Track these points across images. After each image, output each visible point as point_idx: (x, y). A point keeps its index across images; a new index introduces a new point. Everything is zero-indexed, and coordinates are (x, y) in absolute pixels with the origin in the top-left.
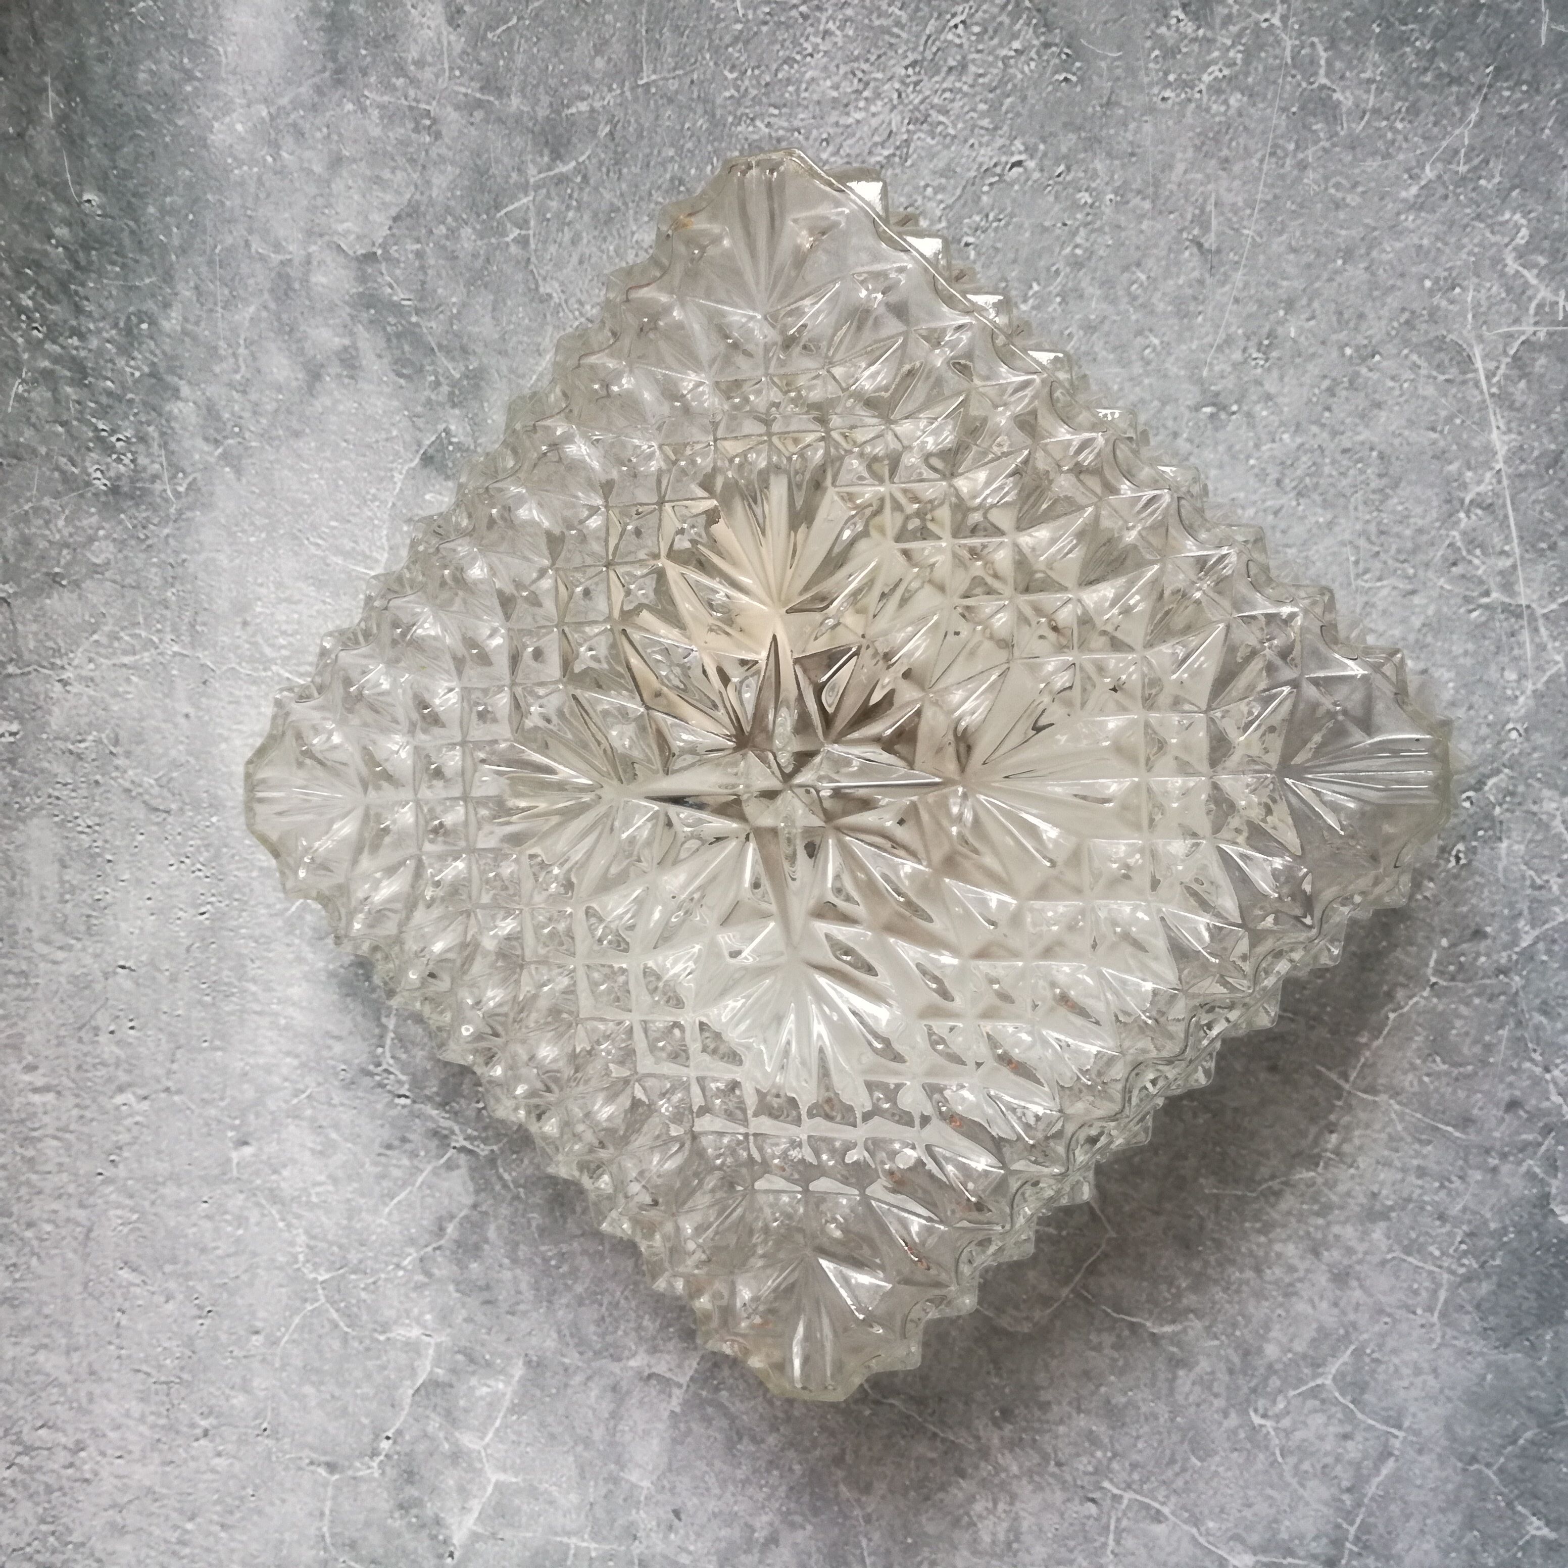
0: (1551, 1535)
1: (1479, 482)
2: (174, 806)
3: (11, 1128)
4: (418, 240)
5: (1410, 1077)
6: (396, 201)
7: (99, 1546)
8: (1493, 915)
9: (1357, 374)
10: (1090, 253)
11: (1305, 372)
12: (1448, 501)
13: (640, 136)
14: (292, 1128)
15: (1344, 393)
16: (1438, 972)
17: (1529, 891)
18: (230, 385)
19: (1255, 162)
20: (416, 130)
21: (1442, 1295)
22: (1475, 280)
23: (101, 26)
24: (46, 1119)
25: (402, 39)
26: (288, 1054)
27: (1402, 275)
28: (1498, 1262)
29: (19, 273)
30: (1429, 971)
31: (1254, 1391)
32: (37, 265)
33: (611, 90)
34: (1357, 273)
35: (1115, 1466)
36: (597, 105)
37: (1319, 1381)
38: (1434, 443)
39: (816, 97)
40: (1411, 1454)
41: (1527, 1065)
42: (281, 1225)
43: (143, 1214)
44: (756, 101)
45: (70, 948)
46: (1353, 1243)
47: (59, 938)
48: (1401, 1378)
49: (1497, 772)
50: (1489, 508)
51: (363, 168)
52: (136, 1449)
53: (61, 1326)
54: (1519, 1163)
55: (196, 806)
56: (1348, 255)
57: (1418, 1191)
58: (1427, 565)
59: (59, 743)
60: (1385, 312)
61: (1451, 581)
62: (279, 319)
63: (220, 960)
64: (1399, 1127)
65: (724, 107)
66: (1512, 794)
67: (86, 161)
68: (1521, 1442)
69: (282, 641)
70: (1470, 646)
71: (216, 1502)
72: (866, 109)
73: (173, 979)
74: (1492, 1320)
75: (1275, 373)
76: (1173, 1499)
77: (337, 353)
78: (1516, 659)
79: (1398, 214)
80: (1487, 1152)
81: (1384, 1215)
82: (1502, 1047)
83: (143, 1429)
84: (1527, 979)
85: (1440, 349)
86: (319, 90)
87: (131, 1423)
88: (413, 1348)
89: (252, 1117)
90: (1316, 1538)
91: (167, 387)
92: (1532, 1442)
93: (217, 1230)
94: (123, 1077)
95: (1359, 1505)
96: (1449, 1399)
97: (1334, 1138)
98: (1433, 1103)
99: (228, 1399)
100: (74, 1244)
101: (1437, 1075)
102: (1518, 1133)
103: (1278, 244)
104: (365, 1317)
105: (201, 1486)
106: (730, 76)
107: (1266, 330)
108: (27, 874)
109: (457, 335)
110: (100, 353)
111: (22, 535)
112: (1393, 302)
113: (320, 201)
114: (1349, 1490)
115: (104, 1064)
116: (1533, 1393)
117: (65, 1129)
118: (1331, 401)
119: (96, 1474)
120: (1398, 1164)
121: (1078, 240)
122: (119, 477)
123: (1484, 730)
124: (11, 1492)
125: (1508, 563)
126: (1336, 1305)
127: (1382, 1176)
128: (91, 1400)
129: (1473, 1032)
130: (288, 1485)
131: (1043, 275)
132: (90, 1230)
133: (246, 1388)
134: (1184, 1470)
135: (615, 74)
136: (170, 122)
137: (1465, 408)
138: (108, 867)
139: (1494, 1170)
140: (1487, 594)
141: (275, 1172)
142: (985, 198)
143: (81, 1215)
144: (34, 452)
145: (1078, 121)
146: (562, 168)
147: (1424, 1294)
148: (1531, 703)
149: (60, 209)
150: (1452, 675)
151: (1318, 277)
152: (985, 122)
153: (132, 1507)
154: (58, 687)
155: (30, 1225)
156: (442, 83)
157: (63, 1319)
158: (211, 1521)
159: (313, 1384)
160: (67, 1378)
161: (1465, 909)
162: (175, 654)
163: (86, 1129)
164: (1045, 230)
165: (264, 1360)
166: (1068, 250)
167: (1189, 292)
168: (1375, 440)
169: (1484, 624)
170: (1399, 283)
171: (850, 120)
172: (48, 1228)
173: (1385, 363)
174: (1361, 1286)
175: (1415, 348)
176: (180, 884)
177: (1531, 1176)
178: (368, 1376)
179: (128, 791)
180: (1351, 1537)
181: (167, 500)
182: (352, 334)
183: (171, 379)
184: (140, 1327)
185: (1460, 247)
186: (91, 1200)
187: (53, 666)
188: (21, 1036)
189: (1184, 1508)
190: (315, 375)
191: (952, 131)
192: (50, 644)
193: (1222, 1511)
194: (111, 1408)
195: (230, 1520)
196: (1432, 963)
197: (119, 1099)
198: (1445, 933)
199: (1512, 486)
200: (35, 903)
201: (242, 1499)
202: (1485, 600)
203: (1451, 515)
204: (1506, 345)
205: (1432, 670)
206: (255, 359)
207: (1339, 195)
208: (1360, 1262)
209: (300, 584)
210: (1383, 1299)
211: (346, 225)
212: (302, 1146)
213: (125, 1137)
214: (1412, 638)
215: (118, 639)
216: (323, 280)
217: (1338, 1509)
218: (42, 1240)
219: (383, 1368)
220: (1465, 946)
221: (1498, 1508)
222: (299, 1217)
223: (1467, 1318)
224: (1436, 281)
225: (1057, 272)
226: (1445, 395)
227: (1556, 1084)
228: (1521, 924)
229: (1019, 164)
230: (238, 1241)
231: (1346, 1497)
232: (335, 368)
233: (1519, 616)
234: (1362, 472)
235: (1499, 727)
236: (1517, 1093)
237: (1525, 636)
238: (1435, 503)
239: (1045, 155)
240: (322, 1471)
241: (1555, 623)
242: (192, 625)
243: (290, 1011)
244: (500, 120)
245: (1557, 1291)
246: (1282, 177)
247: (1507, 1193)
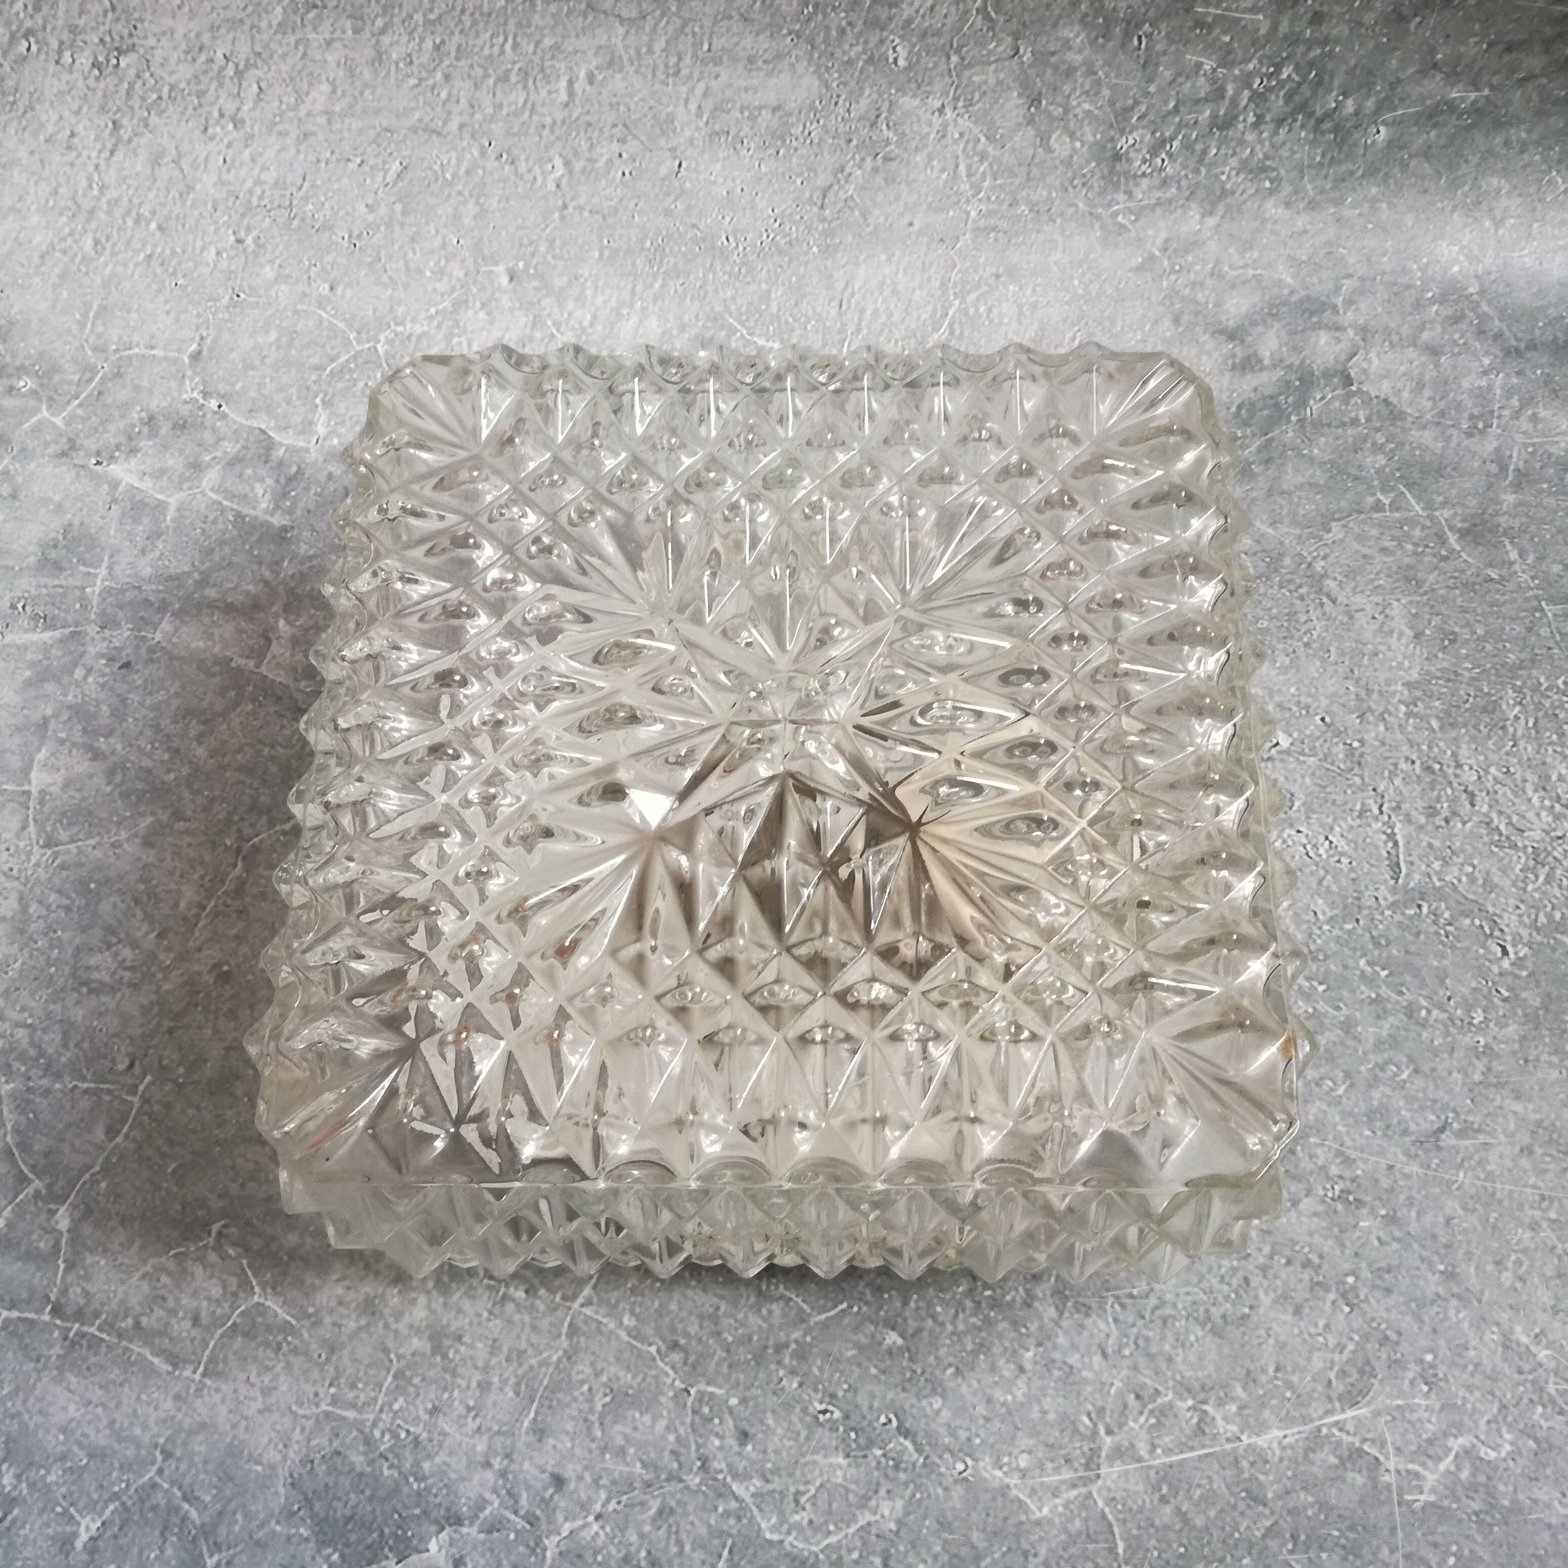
0: (79, 1544)
1: (1226, 1419)
2: (827, 212)
3: (536, 59)
4: (1368, 420)
5: (588, 1371)
6: (1403, 399)
7: (143, 141)
8: (765, 1452)
9: (1327, 1290)
10: (1423, 1024)
11: (1326, 1238)
12: (1203, 1387)
13: (1492, 605)
14: (524, 320)
15: (1306, 1277)
16: (701, 1395)
17: (792, 1489)
18: (1218, 263)
19: (1532, 1181)
20: (1472, 417)
21: (350, 1414)
22: (1438, 1406)
23: (1538, 143)
24: (543, 93)
25: (1556, 403)
26: (594, 317)
27: (1435, 1331)
28: (386, 1472)
29: (1311, 65)
30: (702, 1387)
31: (248, 1223)
32: (1319, 83)
33: (1533, 578)
34: (1433, 1285)
35: (169, 1087)
36: (1517, 567)
37: (257, 1289)
38: (1264, 1371)
39: (1549, 760)
40: (177, 1388)
41: (603, 1496)
42: (433, 311)
43: (450, 184)
44: (1539, 706)
45: (699, 115)
46: (407, 1319)
47: (708, 106)
48: (259, 1375)
49: (919, 1451)
50: (1200, 1430)
51: (1430, 373)
52: (231, 177)
53: (351, 106)
54: (495, 1491)
55: (829, 233)
56: (1450, 1275)
57: (464, 1384)
58: (1135, 1368)
59: (886, 105)
60: (1394, 1315)
61: (1120, 1394)
62: (1284, 304)
63: (684, 255)
64: (533, 1362)
65: (1530, 677)
66: (896, 1467)
67: (1414, 129)
68: (186, 1506)
69: (982, 309)
70: (1052, 1416)
71: (173, 252)
72: (1543, 807)
73: (667, 213)
74: (321, 1469)
75: (1320, 1208)
76: (131, 1146)
77: (1255, 354)
78: (1042, 1467)
79: (1498, 1324)
80: (508, 1456)
81: (438, 1349)
82: (623, 1468)
83: (249, 183)
84: (694, 1492)
85: (1362, 1372)
86: (1498, 336)
87: (256, 172)
88: (307, 427)
89: (536, 284)
90: (86, 1294)
91: (1214, 205)
92: (185, 1518)
93: (432, 252)
94: (578, 165)
95: (120, 1336)
96: (235, 1426)
97: (520, 1294)
98: (560, 1395)
99: (272, 262)
100: (426, 120)
101: (590, 1398)
102: (529, 1488)
103: (1452, 1206)
104: (339, 386)
105: (190, 237)
106: (1560, 682)
107: (1363, 1197)
108: (769, 75)
109: (1282, 455)
110: (1241, 142)
111: (1076, 69)
112: (1406, 1323)
113: (1395, 338)
114: (137, 1324)
115: (592, 147)
116: (239, 1516)
117: (533, 111)
118: (1298, 1263)
119: (212, 138)
120: (494, 1361)
121: (1435, 1013)
122: (1129, 160)
123: (963, 1435)
124: (203, 58)
125: (1143, 1453)
126: (340, 1303)
127: (480, 1345)
128: (280, 134)
129: (638, 1435)
130: (183, 317)
131: (1397, 980)
132: (439, 134)
133: (279, 279)
134: (163, 1156)
135: (1548, 582)
136: (1455, 207)
137: (1302, 1401)
138: (772, 151)
139: (488, 1464)
140: (1109, 1432)
141: (483, 305)
142: (1467, 921)
143: (454, 125)
144: (1150, 81)
145: (1553, 1007)
146: (1452, 539)
147: (351, 1395)
148: (996, 1484)
149: (1370, 104)
150: (1020, 1398)
151: (1423, 1247)
152: (1542, 919)
153: (176, 173)
154: (938, 104)
155: (447, 77)
156: (1519, 438)
157: (359, 108)
158: (155, 245)
159: (279, 339)
160: (303, 112)
161: (770, 1422)
162: (968, 214)
163: (532, 130)
164: (1442, 981)
165: (304, 294)
166: (1424, 1003)
167: (1395, 1121)
168: (1262, 1310)
169: (1076, 1431)
170: (1427, 1328)
171: (1530, 793)
172: (443, 95)
173: (1342, 1317)
174: (360, 1329)
175: (1360, 1347)
176: (756, 219)
177: (481, 1504)
178: (282, 389)
179: (842, 170)
180: (85, 1329)
181: (1109, 205)
182: (1275, 366)
183: (1221, 209)
184: (345, 181)
185: (1470, 1389)
186: (466, 136)
187: (956, 99)
188: (621, 70)
189: (122, 1157)
190: (1234, 335)
191: (1530, 887)
192: (977, 96)
193: (118, 1196)
194: (271, 153)
195: (155, 263)
196: (710, 1389)
197: (558, 162)
198: (744, 1401)
199: (1225, 1454)
200: (742, 83)
201: (174, 274)
202: (1102, 1430)
203: (1189, 1391)
204: (1373, 1441)
205: (1024, 1378)
206: (1244, 283)
207: (1510, 1265)
208: (386, 1326)
209: (1036, 325)
210: (346, 1352)
211: (1376, 362)
212: (507, 329)
213: (522, 167)
214: (1057, 1355)
215: (981, 161)
216: (1322, 342)
217: (116, 1316)
218: (433, 87)
219: (289, 402)
220: (731, 1423)
221: (113, 1484)
222: (439, 326)
223: (325, 1442)
224: (1432, 1366)
225: (1401, 993)
226: (1314, 1380)
227: (583, 1527)
228: (757, 1482)
229: (1505, 952)
230: (420, 271)
231: (130, 1321)
232: (1240, 352)
233: (1087, 1467)
234: (1227, 1298)
235: (967, 1450)
236: (572, 1486)
237: (1067, 1474)
238: (1200, 1374)
239: (1517, 977)
240: (194, 347)
241: (1083, 1506)
242: (995, 229)
243: (635, 319)
244: (1490, 486)
245: (354, 1538)
246: (1521, 1207)
247: (463, 1479)
